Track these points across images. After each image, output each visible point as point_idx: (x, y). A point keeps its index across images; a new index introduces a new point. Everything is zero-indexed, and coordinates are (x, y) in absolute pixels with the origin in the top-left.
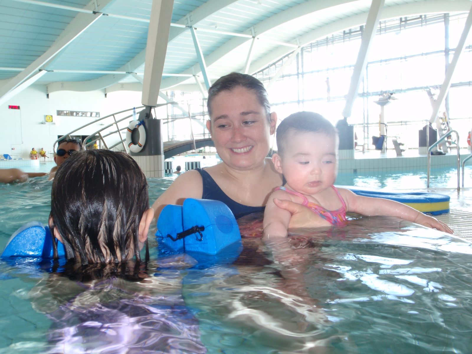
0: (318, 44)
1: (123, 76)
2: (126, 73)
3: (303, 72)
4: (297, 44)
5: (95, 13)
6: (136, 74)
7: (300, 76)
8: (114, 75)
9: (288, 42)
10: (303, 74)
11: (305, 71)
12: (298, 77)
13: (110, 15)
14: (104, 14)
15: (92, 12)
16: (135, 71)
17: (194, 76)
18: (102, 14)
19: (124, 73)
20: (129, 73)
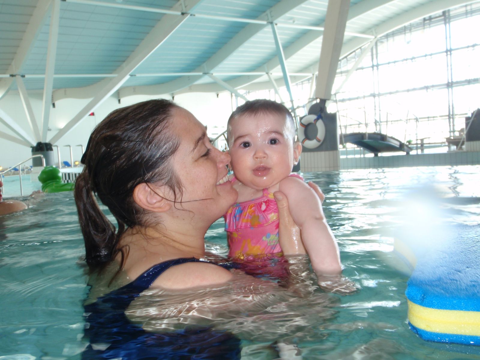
0: (393, 34)
1: (199, 77)
2: (203, 73)
3: (377, 63)
4: (373, 35)
5: (183, 14)
6: (212, 74)
7: (375, 68)
9: (363, 32)
10: (377, 66)
11: (379, 63)
12: (373, 69)
15: (180, 13)
16: (211, 72)
17: (267, 73)
19: (201, 74)
20: (205, 74)
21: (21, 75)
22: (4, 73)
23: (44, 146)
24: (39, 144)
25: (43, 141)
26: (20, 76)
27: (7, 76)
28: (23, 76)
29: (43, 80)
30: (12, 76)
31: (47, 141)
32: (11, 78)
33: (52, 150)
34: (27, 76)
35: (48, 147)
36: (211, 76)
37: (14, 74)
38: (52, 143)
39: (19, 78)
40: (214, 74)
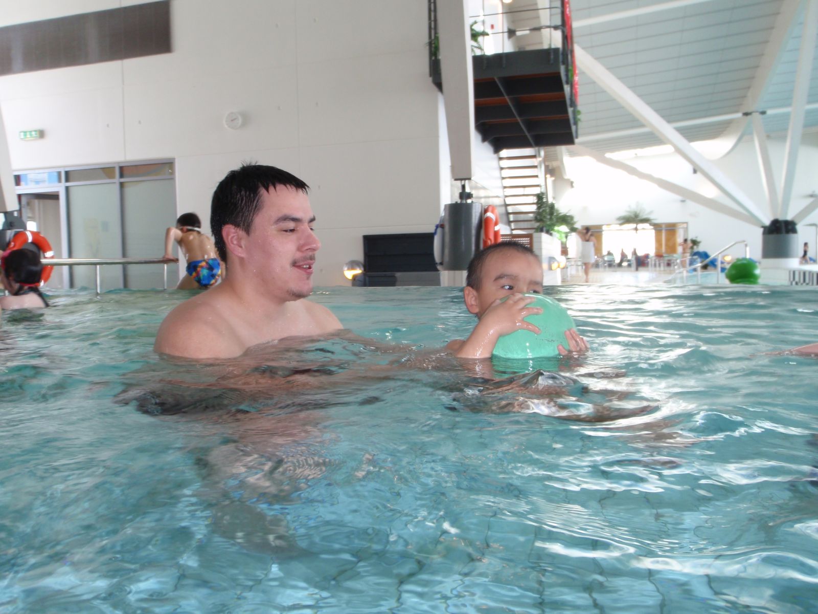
21: (761, 110)
22: (736, 112)
23: (783, 225)
24: (775, 222)
25: (781, 218)
26: (757, 114)
27: (739, 115)
28: (763, 113)
29: (789, 115)
30: (746, 114)
31: (789, 217)
32: (745, 117)
33: (794, 231)
34: (769, 112)
35: (790, 227)
37: (749, 111)
38: (796, 221)
39: (756, 116)
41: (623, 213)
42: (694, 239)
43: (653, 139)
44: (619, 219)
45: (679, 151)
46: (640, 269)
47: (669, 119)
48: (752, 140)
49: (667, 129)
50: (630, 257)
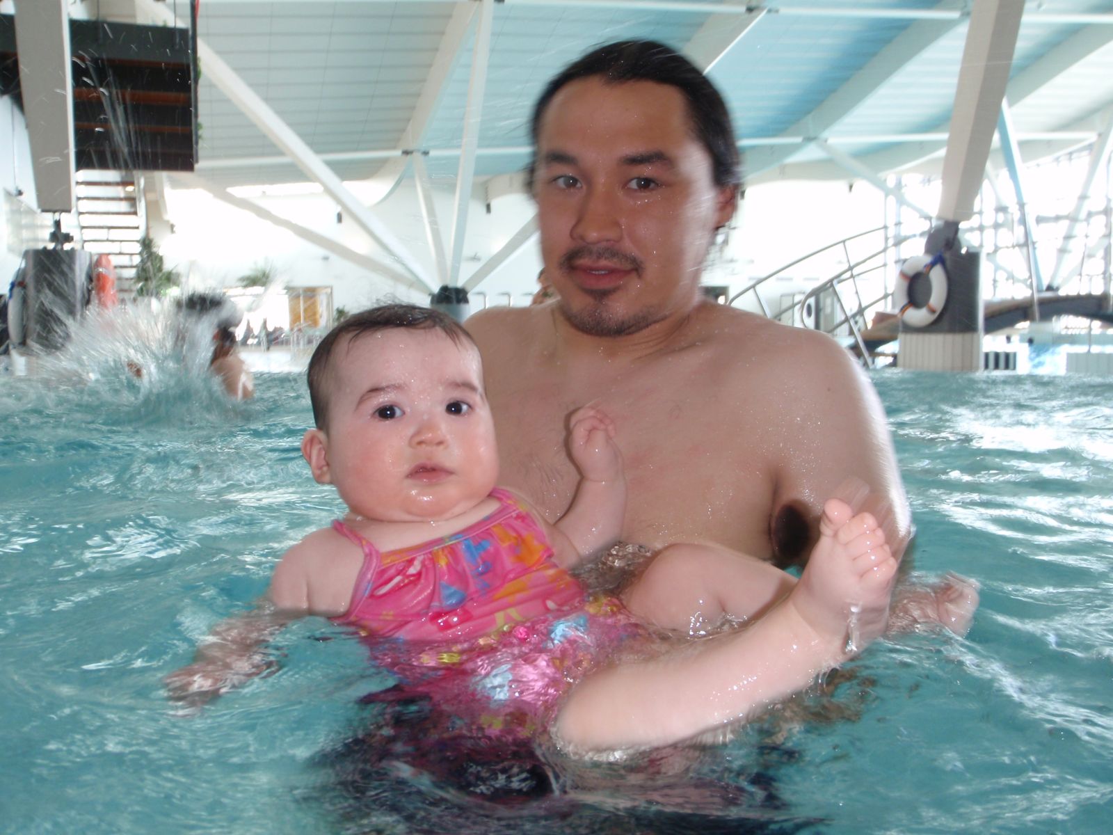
1: (794, 148)
2: (804, 140)
5: (750, 10)
6: (826, 141)
8: (772, 147)
13: (784, 11)
14: (770, 11)
15: (743, 9)
16: (825, 134)
18: (765, 12)
19: (798, 140)
20: (809, 139)
21: (423, 150)
22: (394, 148)
23: (454, 293)
24: (445, 289)
25: (451, 284)
26: (419, 154)
27: (397, 153)
28: (426, 153)
29: (457, 159)
30: (406, 153)
31: (460, 284)
32: (404, 157)
33: (466, 301)
34: (433, 153)
35: (461, 296)
36: (824, 145)
37: (410, 148)
38: (468, 288)
39: (417, 156)
40: (831, 141)
41: (247, 271)
42: (341, 307)
43: (295, 173)
44: (242, 279)
45: (329, 191)
46: (271, 348)
47: (317, 147)
48: (415, 186)
49: (314, 162)
50: (256, 332)
